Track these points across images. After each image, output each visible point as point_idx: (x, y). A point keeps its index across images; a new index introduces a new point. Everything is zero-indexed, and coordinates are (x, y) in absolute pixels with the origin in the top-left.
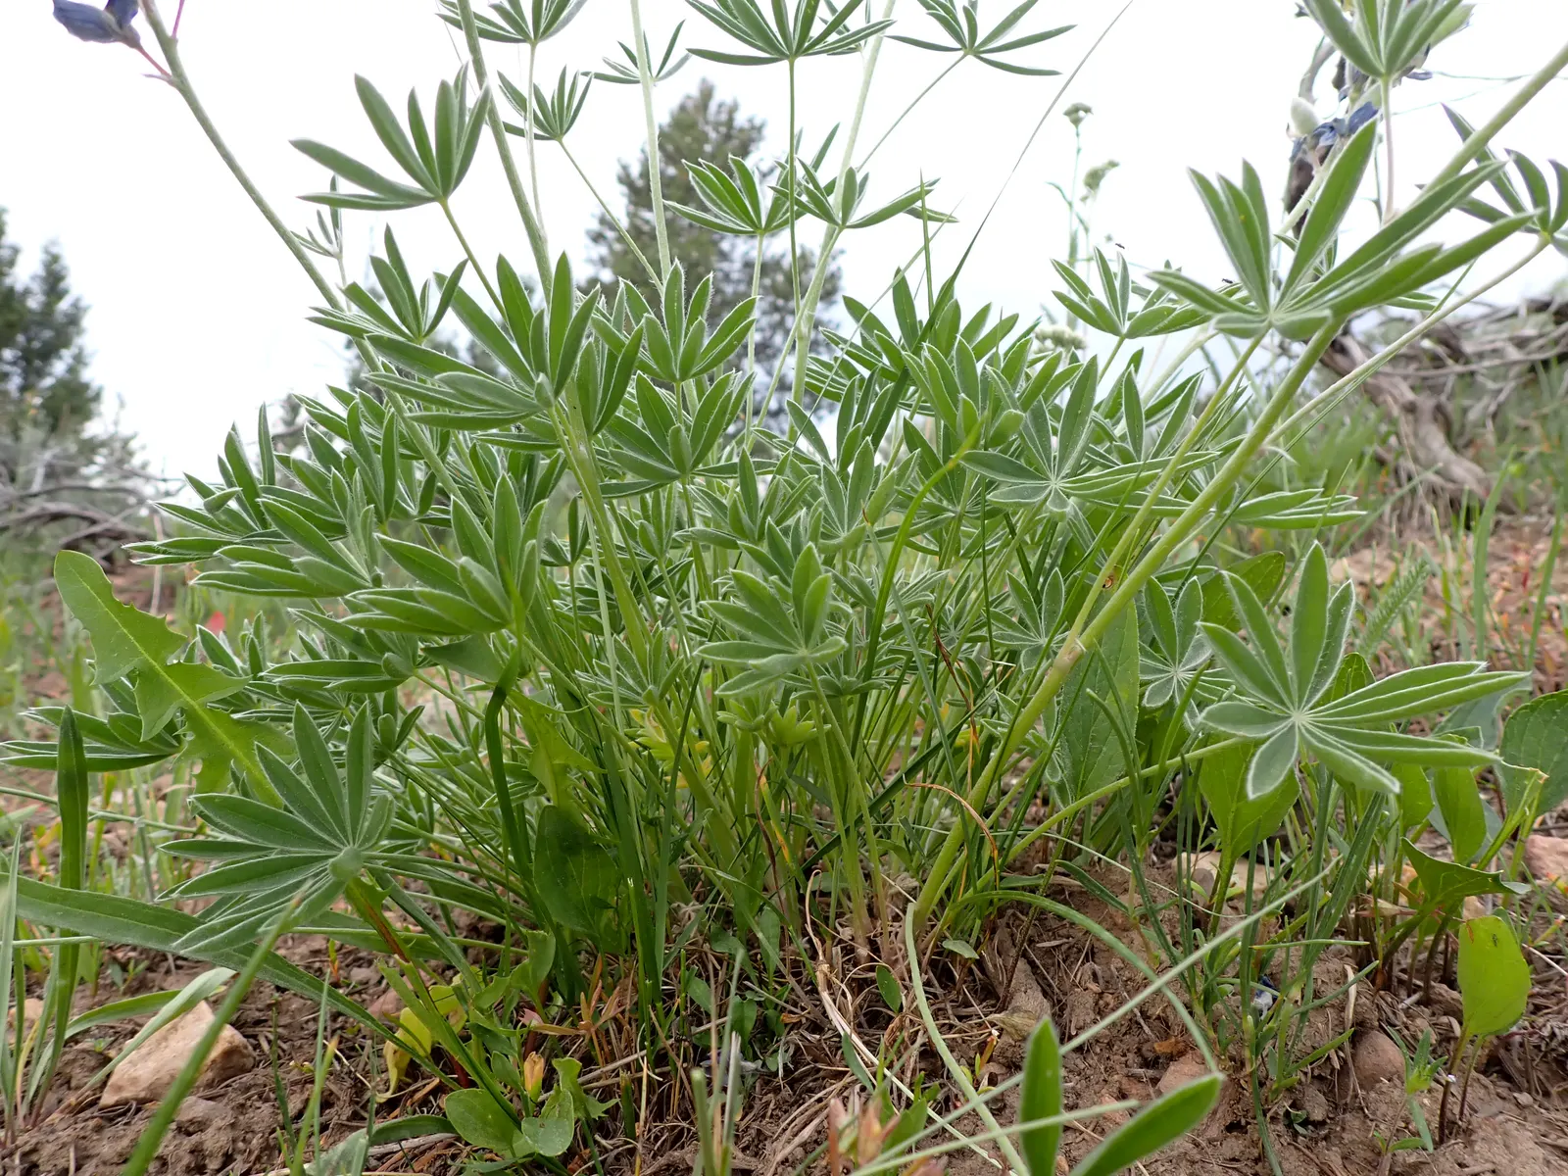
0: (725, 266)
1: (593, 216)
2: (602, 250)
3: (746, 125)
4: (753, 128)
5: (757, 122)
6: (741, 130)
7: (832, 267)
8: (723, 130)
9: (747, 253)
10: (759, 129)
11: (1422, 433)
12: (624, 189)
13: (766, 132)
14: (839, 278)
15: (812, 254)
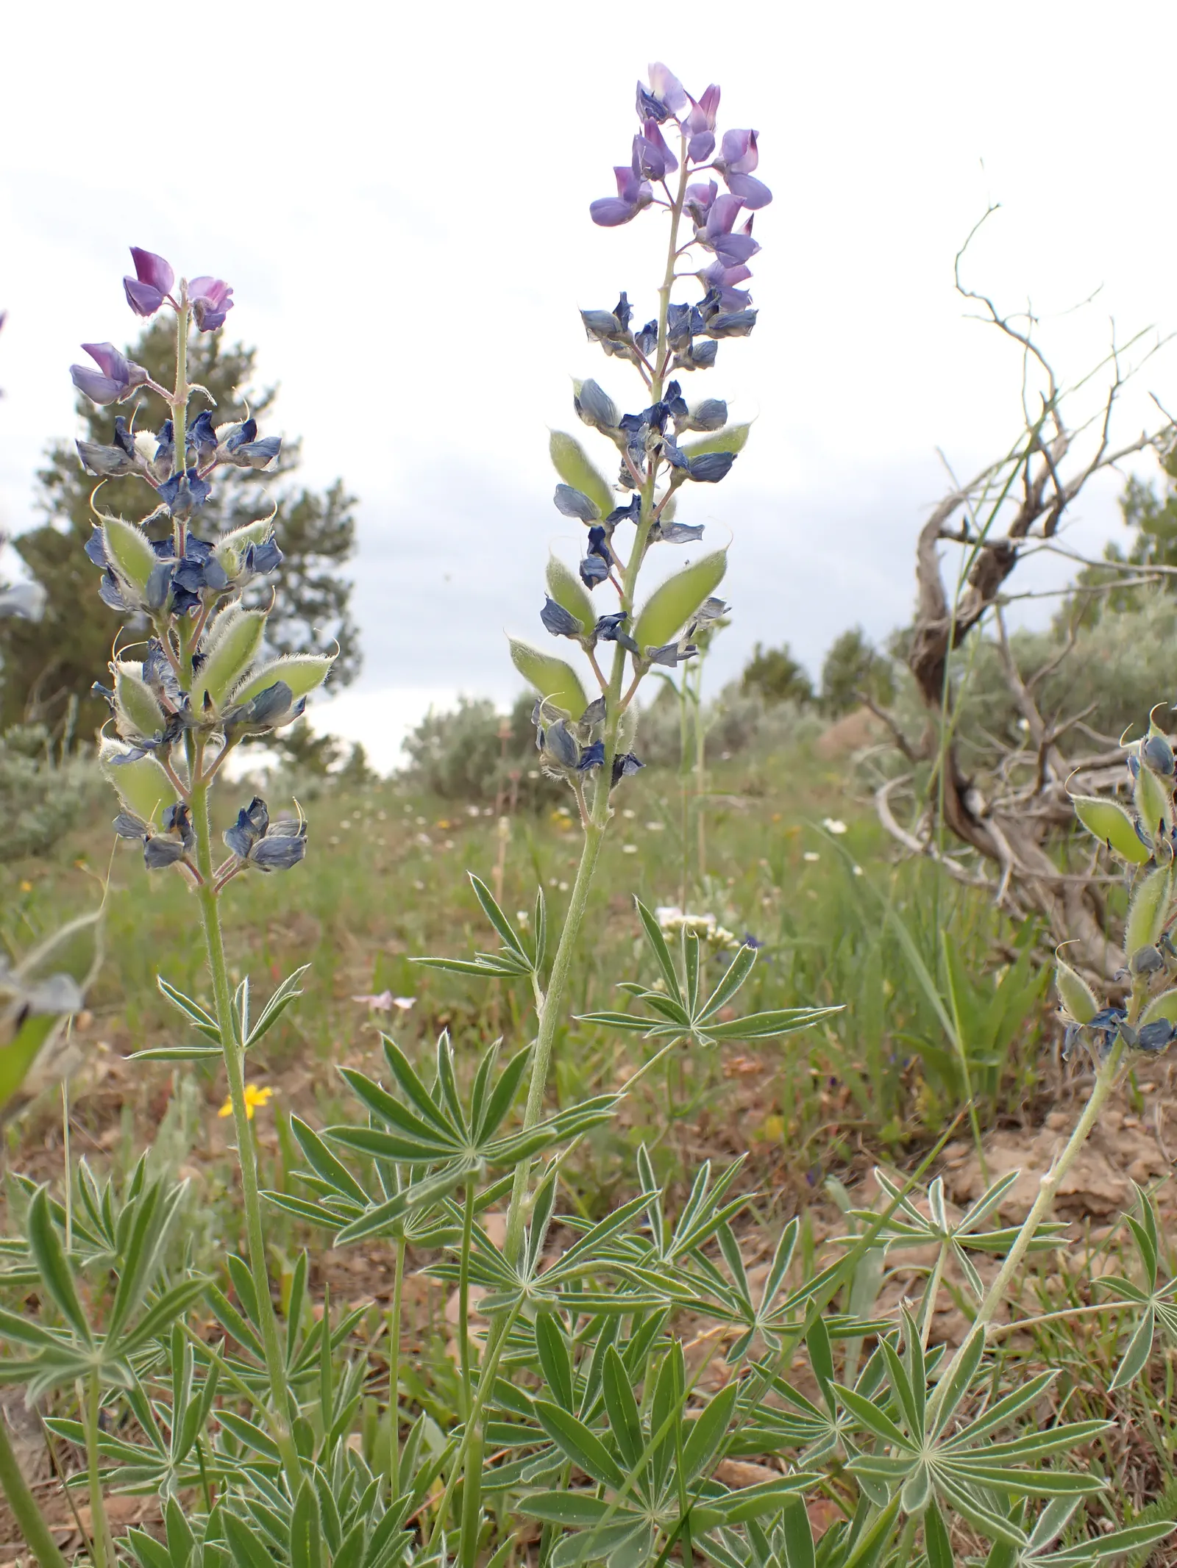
0: (211, 513)
1: (45, 452)
2: (57, 493)
3: (233, 352)
4: (240, 355)
5: (246, 349)
6: (227, 358)
7: (343, 517)
8: (205, 357)
9: (237, 499)
10: (250, 356)
11: (1073, 922)
12: (85, 423)
13: (257, 360)
14: (351, 530)
15: (317, 501)
